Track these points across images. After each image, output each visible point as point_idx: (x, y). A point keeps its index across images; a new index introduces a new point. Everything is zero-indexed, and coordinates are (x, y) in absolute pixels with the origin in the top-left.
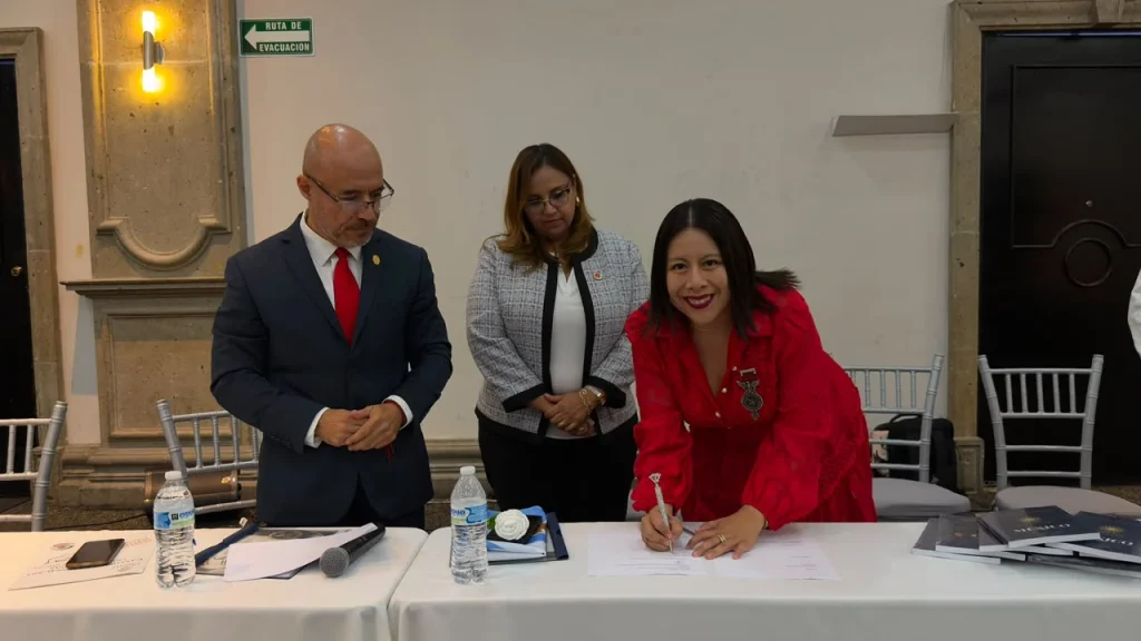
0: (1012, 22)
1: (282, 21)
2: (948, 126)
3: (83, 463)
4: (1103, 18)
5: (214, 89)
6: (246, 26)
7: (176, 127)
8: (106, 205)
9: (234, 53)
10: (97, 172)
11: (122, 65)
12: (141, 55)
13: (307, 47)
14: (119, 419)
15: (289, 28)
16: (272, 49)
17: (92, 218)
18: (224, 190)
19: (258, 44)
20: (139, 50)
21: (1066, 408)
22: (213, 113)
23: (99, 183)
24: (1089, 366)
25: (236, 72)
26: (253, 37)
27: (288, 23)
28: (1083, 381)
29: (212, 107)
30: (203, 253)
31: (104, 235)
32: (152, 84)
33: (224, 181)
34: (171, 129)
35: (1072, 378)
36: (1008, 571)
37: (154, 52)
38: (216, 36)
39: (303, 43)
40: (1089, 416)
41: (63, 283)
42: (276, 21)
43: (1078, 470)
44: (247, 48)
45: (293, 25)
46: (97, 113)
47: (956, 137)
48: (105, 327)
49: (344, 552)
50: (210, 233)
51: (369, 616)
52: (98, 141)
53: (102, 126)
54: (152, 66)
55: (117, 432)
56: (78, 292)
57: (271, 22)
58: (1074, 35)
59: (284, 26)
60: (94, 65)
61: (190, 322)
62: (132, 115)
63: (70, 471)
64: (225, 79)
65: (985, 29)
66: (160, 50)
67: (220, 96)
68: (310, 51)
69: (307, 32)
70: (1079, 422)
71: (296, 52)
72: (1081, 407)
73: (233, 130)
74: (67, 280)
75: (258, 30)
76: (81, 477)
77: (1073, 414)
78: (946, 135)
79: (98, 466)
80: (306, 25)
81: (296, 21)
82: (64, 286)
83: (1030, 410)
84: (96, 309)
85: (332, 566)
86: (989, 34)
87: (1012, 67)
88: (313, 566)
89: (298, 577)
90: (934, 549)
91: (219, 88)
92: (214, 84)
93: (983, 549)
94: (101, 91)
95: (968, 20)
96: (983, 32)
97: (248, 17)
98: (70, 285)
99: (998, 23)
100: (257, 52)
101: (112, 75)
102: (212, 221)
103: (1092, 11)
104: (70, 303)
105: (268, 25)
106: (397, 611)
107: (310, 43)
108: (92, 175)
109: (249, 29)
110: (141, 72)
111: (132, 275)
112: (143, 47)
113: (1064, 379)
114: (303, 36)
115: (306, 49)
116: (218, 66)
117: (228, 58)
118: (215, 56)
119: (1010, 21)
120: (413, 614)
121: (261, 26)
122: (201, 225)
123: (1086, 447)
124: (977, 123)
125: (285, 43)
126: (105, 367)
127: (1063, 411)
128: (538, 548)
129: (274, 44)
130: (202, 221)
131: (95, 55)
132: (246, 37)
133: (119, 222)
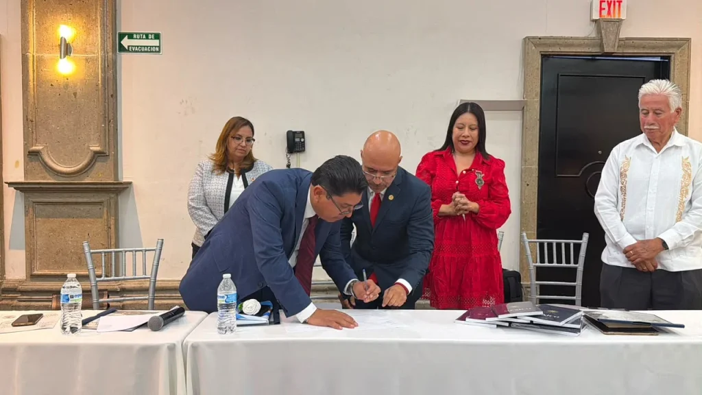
0: (558, 50)
1: (143, 34)
2: (521, 107)
3: (15, 290)
4: (607, 50)
5: (102, 72)
6: (122, 36)
7: (78, 93)
8: (34, 137)
9: (114, 51)
10: (30, 117)
11: (46, 56)
12: (59, 51)
13: (157, 49)
14: (37, 264)
15: (147, 38)
16: (136, 49)
17: (25, 145)
18: (106, 131)
19: (129, 47)
20: (58, 48)
21: (568, 261)
22: (100, 86)
23: (31, 125)
24: (581, 239)
25: (115, 63)
26: (126, 42)
27: (147, 36)
28: (577, 247)
29: (100, 82)
30: (91, 168)
31: (32, 155)
32: (65, 68)
33: (105, 125)
34: (75, 94)
35: (572, 245)
36: (500, 330)
37: (67, 49)
38: (104, 41)
39: (155, 47)
40: (580, 267)
41: (6, 183)
42: (140, 34)
43: (574, 295)
44: (122, 49)
45: (150, 36)
46: (31, 84)
47: (525, 113)
48: (31, 209)
49: (161, 319)
50: (96, 155)
51: (172, 348)
52: (31, 100)
53: (34, 91)
54: (64, 57)
55: (36, 272)
56: (15, 188)
57: (136, 34)
58: (592, 58)
59: (144, 37)
60: (30, 55)
61: (82, 208)
62: (52, 85)
63: (7, 295)
64: (108, 66)
65: (543, 53)
66: (70, 47)
67: (105, 76)
68: (159, 51)
69: (158, 41)
70: (575, 269)
71: (151, 52)
72: (576, 262)
73: (112, 96)
74: (9, 181)
75: (129, 38)
76: (12, 299)
77: (572, 265)
78: (520, 112)
79: (23, 292)
80: (157, 36)
81: (151, 34)
82: (7, 185)
83: (549, 263)
84: (26, 198)
85: (154, 326)
86: (545, 57)
87: (558, 75)
88: (144, 325)
89: (136, 331)
90: (465, 320)
91: (104, 71)
92: (101, 69)
93: (488, 319)
94: (34, 71)
95: (534, 48)
96: (542, 55)
97: (123, 31)
98: (10, 184)
99: (550, 50)
100: (128, 51)
101: (40, 61)
102: (98, 149)
103: (601, 46)
104: (10, 194)
105: (135, 36)
106: (187, 346)
107: (159, 47)
108: (26, 120)
109: (123, 38)
110: (57, 60)
111: (48, 180)
112: (60, 45)
113: (567, 245)
114: (156, 43)
115: (158, 50)
116: (104, 59)
117: (110, 54)
118: (103, 52)
119: (557, 49)
120: (195, 348)
121: (131, 36)
122: (91, 151)
123: (578, 283)
124: (537, 106)
125: (145, 46)
126: (30, 233)
127: (566, 263)
128: (264, 319)
129: (138, 47)
130: (91, 148)
131: (31, 50)
132: (122, 42)
133: (41, 148)
